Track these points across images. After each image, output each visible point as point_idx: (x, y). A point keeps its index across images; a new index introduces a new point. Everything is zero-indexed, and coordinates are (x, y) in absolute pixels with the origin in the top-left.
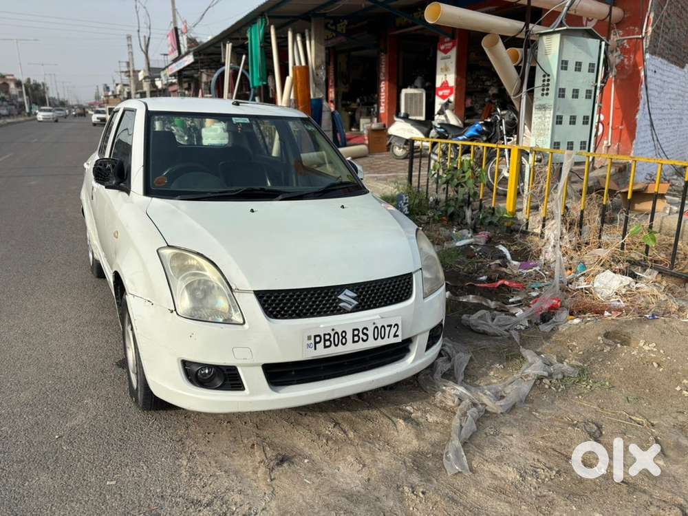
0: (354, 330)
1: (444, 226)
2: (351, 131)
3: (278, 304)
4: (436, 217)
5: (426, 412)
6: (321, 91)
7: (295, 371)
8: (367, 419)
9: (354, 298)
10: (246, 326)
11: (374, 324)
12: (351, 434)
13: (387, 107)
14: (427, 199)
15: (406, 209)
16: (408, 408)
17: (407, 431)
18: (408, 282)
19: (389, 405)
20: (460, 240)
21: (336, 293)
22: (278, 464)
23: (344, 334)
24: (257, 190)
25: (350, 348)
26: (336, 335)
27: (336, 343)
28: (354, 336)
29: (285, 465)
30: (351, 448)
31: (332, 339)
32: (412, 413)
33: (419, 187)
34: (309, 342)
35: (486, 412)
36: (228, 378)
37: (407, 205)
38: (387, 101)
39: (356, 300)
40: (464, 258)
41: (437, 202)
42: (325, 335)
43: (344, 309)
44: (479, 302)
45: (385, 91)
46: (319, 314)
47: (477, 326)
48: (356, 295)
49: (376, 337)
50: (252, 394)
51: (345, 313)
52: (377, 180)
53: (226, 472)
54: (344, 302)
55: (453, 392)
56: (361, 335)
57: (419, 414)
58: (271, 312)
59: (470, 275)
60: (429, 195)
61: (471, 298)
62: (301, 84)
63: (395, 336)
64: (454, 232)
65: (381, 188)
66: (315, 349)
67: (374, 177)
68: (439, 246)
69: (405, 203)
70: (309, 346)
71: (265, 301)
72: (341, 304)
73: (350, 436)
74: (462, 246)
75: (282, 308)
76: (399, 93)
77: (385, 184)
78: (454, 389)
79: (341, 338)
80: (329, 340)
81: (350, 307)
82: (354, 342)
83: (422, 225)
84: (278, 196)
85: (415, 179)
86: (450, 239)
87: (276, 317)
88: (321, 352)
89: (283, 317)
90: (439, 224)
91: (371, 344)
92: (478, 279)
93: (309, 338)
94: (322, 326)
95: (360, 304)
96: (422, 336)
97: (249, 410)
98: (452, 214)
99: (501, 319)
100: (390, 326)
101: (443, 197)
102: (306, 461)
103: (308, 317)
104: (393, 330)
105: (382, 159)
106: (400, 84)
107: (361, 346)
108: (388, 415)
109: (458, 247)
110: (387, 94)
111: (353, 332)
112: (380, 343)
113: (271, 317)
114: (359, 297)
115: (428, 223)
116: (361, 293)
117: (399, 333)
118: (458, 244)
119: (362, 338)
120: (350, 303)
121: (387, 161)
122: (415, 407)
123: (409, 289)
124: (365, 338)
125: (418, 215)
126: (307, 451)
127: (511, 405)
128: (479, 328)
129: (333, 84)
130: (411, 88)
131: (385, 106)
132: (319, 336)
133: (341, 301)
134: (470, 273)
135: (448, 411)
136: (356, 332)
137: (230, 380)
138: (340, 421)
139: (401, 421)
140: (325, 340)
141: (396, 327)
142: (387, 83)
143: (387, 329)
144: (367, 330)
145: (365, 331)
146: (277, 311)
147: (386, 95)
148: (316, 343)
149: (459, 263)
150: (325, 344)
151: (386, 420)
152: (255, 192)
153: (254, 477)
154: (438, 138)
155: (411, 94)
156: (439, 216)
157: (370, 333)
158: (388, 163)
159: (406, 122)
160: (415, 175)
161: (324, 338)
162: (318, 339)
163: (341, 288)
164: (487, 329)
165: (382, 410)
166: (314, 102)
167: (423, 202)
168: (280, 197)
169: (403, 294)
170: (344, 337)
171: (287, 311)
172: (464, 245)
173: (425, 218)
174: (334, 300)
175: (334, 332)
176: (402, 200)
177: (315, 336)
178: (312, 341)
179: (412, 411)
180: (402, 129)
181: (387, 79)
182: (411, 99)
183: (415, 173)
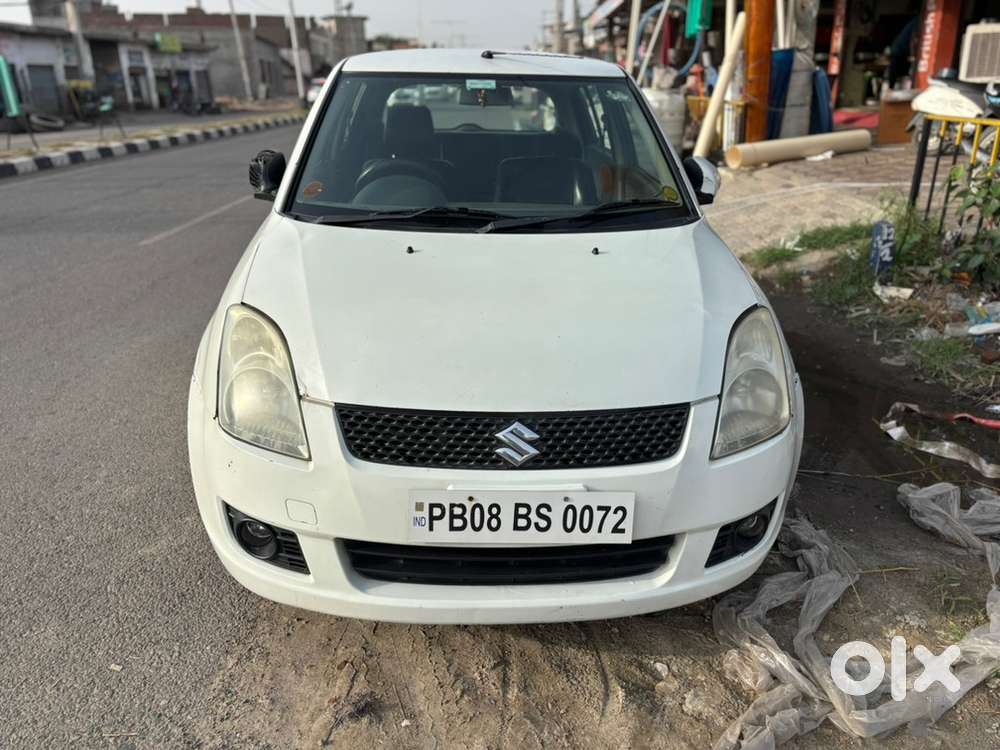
0: (518, 506)
1: (960, 290)
2: (864, 104)
3: (374, 434)
4: (947, 273)
5: (689, 685)
6: (806, 36)
7: (405, 560)
8: (564, 668)
9: (531, 443)
10: (311, 465)
11: (566, 499)
12: (513, 693)
13: (933, 60)
14: (941, 235)
15: (887, 251)
16: (659, 666)
17: (623, 719)
18: (673, 424)
19: (626, 649)
20: (983, 322)
21: (494, 428)
22: (351, 716)
23: (494, 511)
24: (453, 212)
25: (507, 537)
26: (477, 510)
27: (477, 524)
28: (517, 516)
29: (365, 720)
30: (494, 723)
31: (468, 516)
32: (660, 680)
33: (928, 210)
34: (419, 514)
35: (827, 723)
36: (281, 548)
37: (890, 244)
38: (935, 50)
39: (535, 447)
40: (975, 361)
41: (959, 241)
42: (452, 506)
43: (506, 462)
44: (963, 459)
45: (932, 32)
46: (452, 464)
47: (921, 514)
48: (536, 436)
49: (569, 526)
50: (318, 584)
51: (508, 469)
52: (859, 194)
53: (273, 701)
54: (509, 447)
55: (763, 658)
56: (533, 517)
57: (674, 685)
58: (360, 447)
59: (974, 398)
60: (946, 227)
61: (947, 449)
62: (758, 23)
63: (616, 530)
64: (980, 304)
65: (857, 209)
66: (431, 529)
67: (853, 189)
68: (933, 330)
69: (885, 242)
70: (417, 521)
71: (352, 425)
72: (500, 451)
73: (509, 696)
74: (980, 336)
75: (381, 443)
76: (962, 32)
77: (869, 202)
78: (768, 654)
79: (487, 516)
80: (461, 517)
81: (519, 458)
82: (516, 528)
83: (917, 285)
84: (486, 223)
85: (924, 195)
86: (962, 318)
87: (366, 457)
88: (442, 536)
89: (379, 459)
90: (950, 287)
91: (556, 537)
92: (989, 408)
93: (419, 507)
94: (450, 488)
95: (545, 454)
96: (697, 537)
97: (317, 610)
98: (981, 269)
99: (988, 509)
100: (607, 509)
101: (970, 231)
102: (405, 723)
103: (426, 466)
104: (612, 519)
105: (892, 155)
106: (968, 16)
107: (532, 538)
108: (608, 670)
109: (974, 336)
110: (937, 38)
111: (516, 510)
112: (577, 538)
113: (356, 456)
114: (543, 440)
115: (929, 282)
116: (552, 433)
117: (627, 525)
118: (975, 330)
119: (536, 525)
120: (521, 452)
121: (902, 160)
122: (674, 668)
123: (676, 436)
124: (543, 524)
125: (910, 263)
126: (421, 705)
127: (896, 725)
128: (923, 520)
129: (842, 23)
130: (988, 22)
131: (929, 60)
132: (440, 506)
133: (501, 444)
134: (976, 395)
135: (739, 695)
136: (523, 511)
137: (288, 552)
138: (513, 658)
139: (621, 693)
140: (453, 517)
141: (620, 513)
142: (940, 14)
143: (598, 515)
144: (549, 509)
145: (543, 511)
146: (371, 447)
147: (933, 39)
148: (432, 518)
149: (959, 369)
150: (451, 523)
151: (594, 683)
152: (451, 215)
153: (303, 727)
154: (991, 116)
155: (987, 35)
156: (953, 270)
157: (556, 516)
158: (900, 164)
159: (950, 86)
160: (925, 187)
161: (451, 512)
162: (437, 512)
163: (506, 419)
164: (937, 524)
165: (605, 657)
166: (778, 57)
167: (932, 240)
168: (490, 227)
169: (655, 446)
170: (496, 516)
171: (389, 449)
172: (987, 334)
173: (925, 271)
174: (488, 440)
175: (474, 503)
176: (881, 234)
177: (432, 506)
178: (425, 513)
179: (664, 674)
180: (940, 100)
181: (941, 6)
182: (984, 45)
183: (925, 184)
